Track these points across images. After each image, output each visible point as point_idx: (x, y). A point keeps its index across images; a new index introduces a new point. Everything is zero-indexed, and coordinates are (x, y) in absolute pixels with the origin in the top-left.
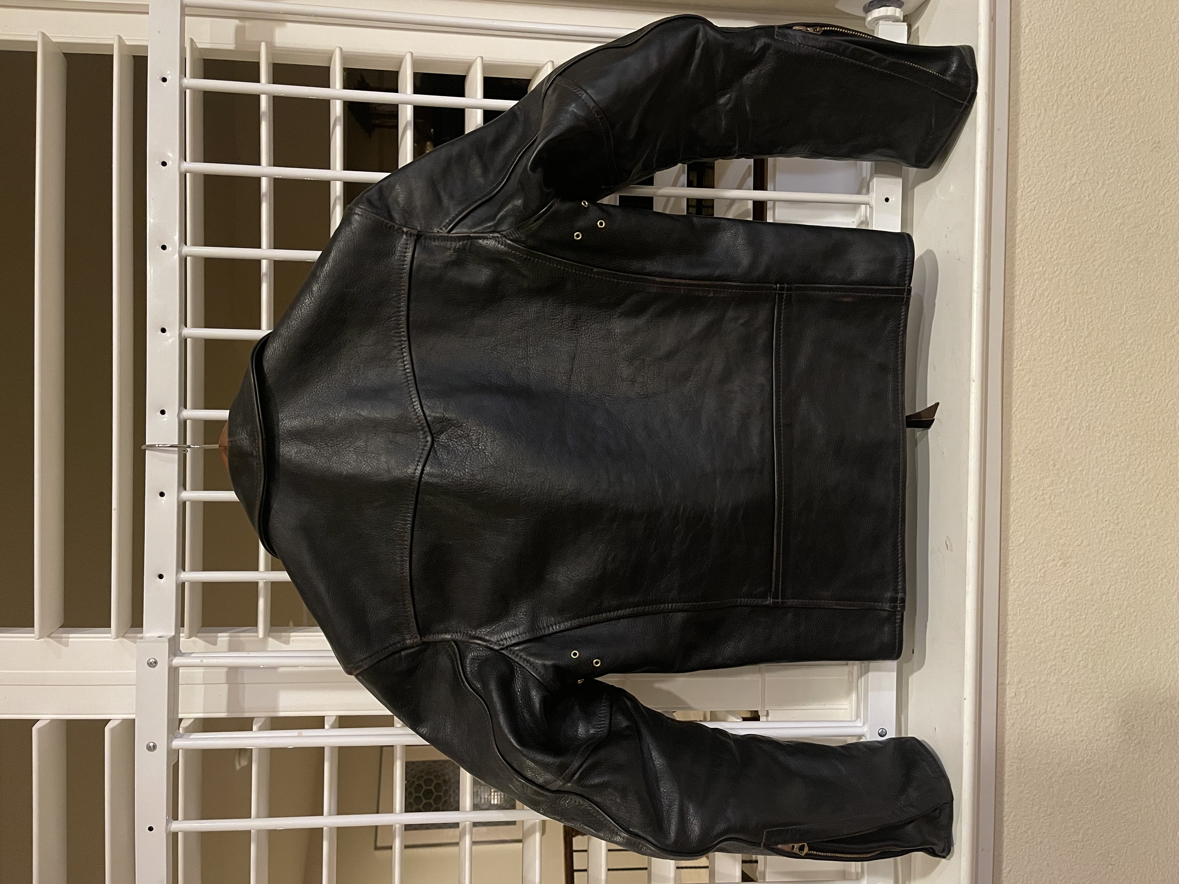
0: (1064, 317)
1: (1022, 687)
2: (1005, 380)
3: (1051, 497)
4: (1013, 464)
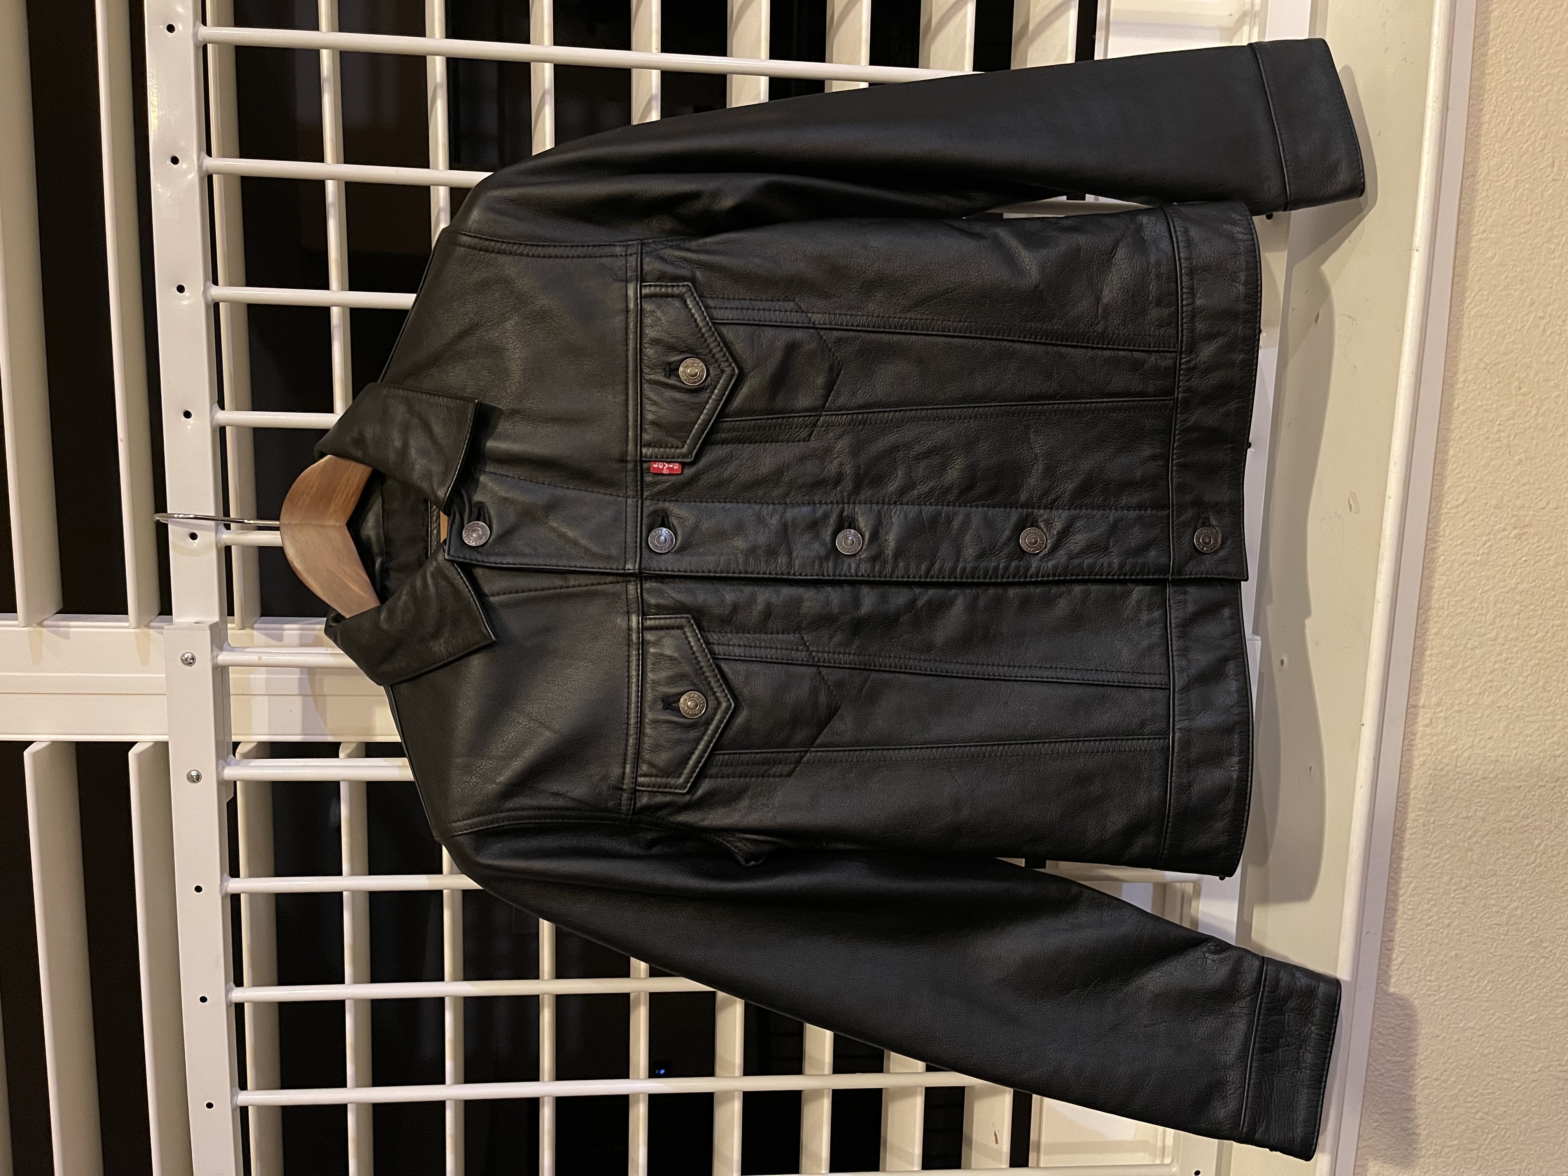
1: (1441, 712)
2: (1459, 255)
3: (1510, 436)
4: (1460, 385)
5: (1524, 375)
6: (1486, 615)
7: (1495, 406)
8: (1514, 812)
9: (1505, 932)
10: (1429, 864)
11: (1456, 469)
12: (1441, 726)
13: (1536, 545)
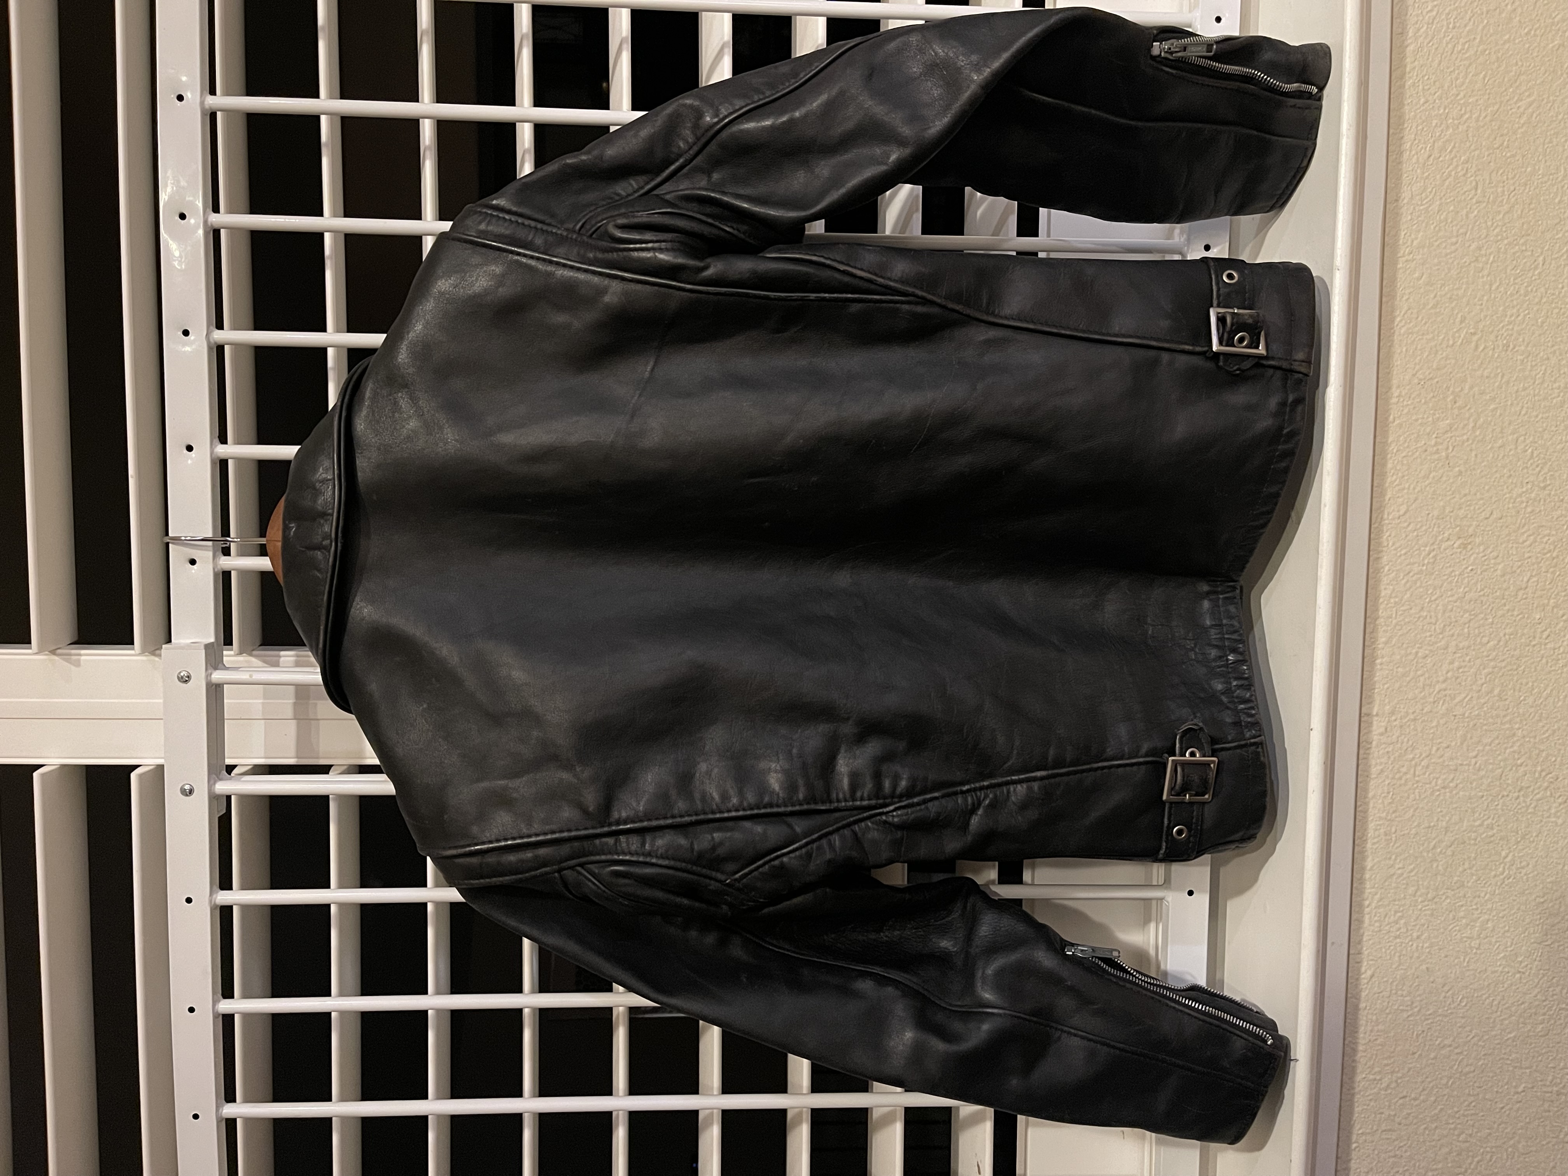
0: (1474, 183)
1: (1395, 720)
2: (1385, 276)
3: (1447, 448)
4: (1394, 400)
5: (1457, 390)
6: (1435, 624)
7: (1430, 419)
8: (1477, 823)
9: (1477, 946)
10: (1394, 874)
11: (1395, 480)
12: (1397, 734)
13: (1481, 555)
